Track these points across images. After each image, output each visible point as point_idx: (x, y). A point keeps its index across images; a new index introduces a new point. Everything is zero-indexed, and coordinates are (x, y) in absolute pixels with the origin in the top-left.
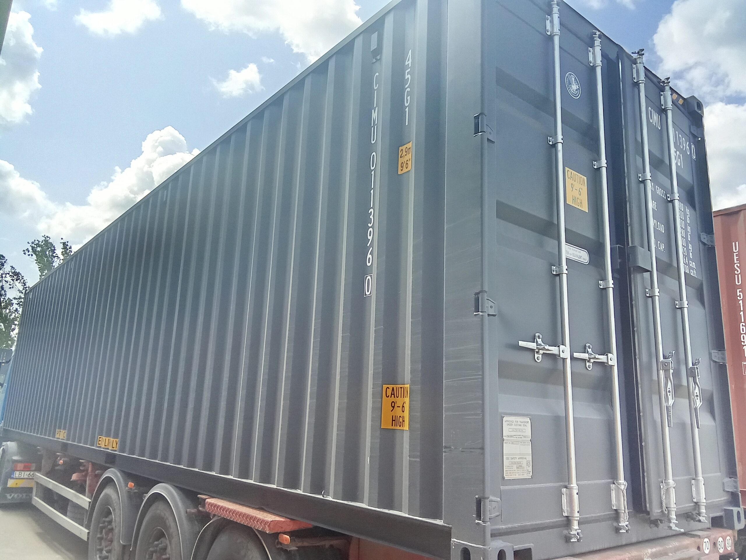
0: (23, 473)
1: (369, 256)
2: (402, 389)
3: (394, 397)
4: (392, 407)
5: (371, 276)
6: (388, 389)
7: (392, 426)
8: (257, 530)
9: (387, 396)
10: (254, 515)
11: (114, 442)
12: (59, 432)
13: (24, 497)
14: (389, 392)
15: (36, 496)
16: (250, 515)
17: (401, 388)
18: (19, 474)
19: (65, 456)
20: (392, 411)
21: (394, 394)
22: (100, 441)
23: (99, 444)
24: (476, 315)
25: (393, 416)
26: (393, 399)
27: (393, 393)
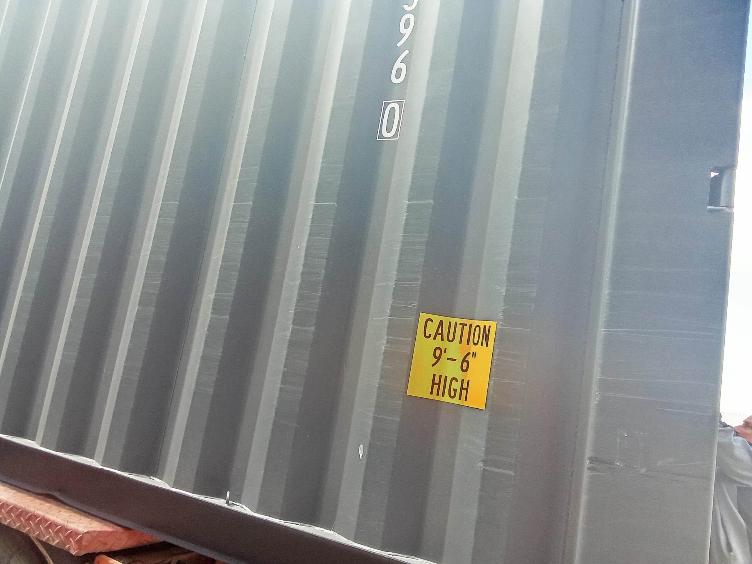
1: (398, 64)
2: (466, 328)
3: (442, 340)
4: (435, 356)
5: (400, 104)
6: (429, 322)
7: (431, 393)
8: (45, 545)
9: (427, 335)
10: (41, 513)
14: (432, 329)
16: (30, 512)
17: (463, 325)
20: (433, 365)
21: (442, 334)
24: (711, 211)
25: (434, 375)
26: (438, 343)
27: (440, 331)
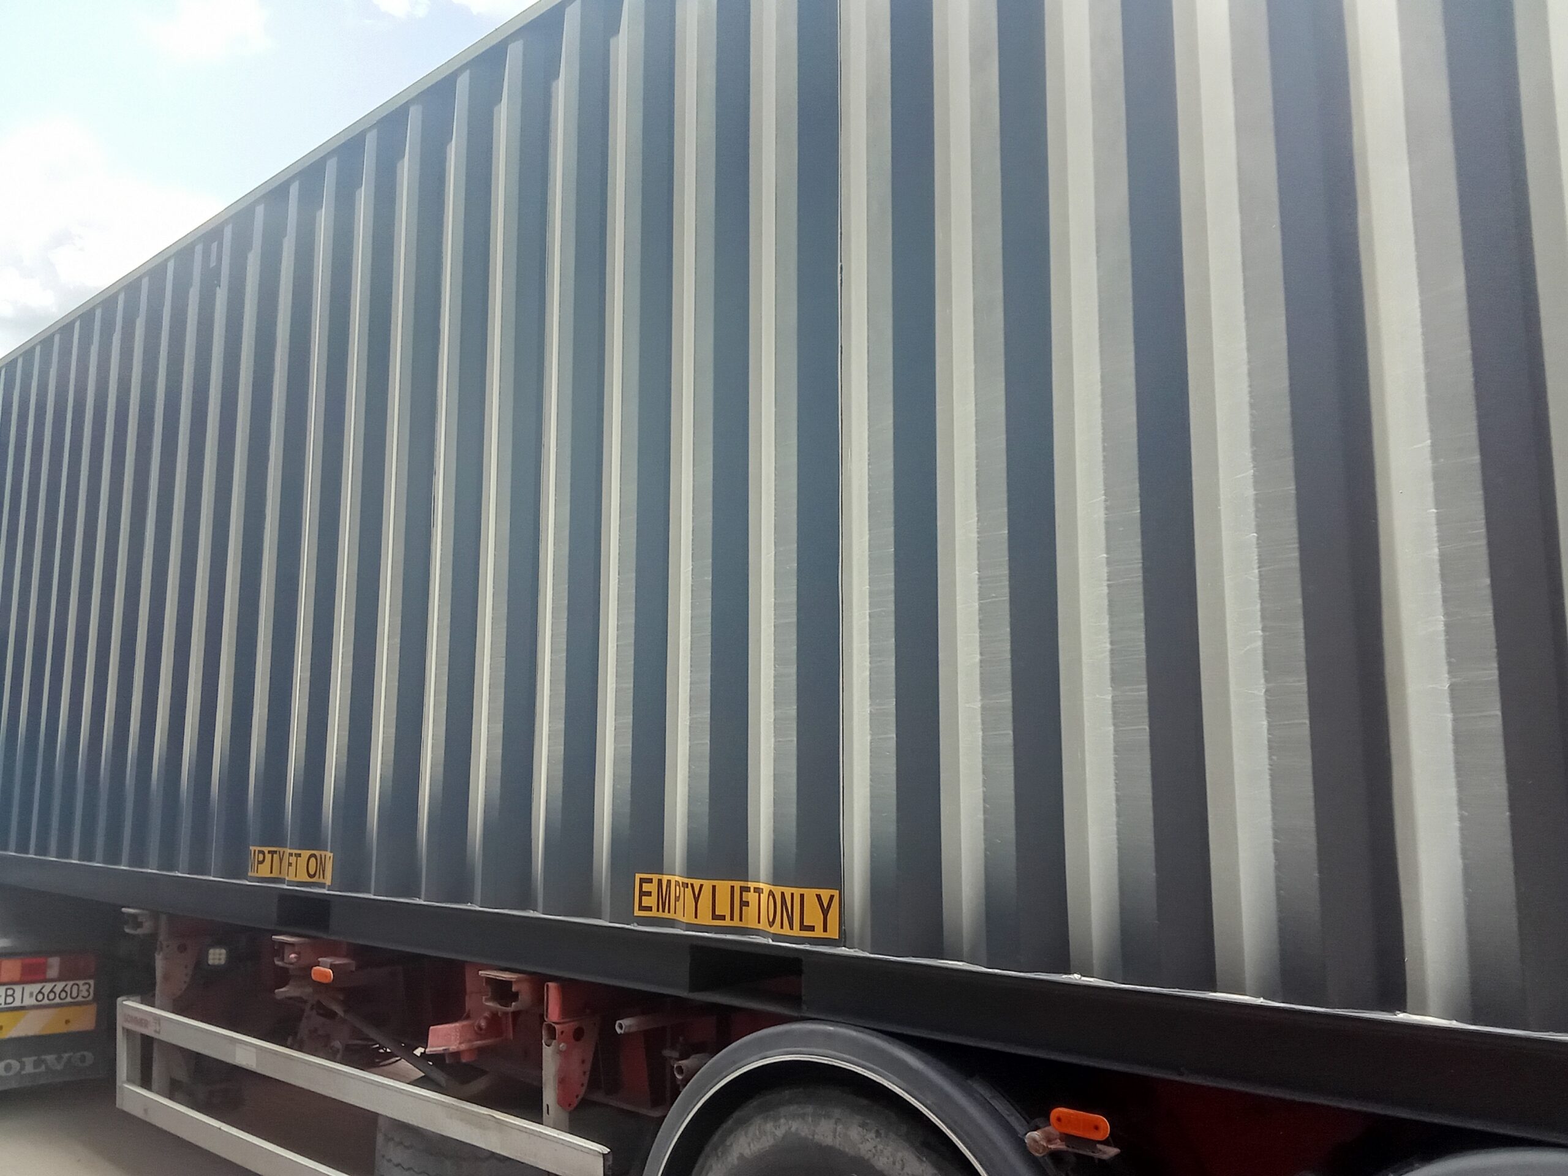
0: (18, 989)
11: (811, 903)
12: (268, 857)
13: (29, 1069)
15: (130, 1080)
18: (6, 996)
19: (331, 949)
22: (643, 894)
23: (641, 908)
